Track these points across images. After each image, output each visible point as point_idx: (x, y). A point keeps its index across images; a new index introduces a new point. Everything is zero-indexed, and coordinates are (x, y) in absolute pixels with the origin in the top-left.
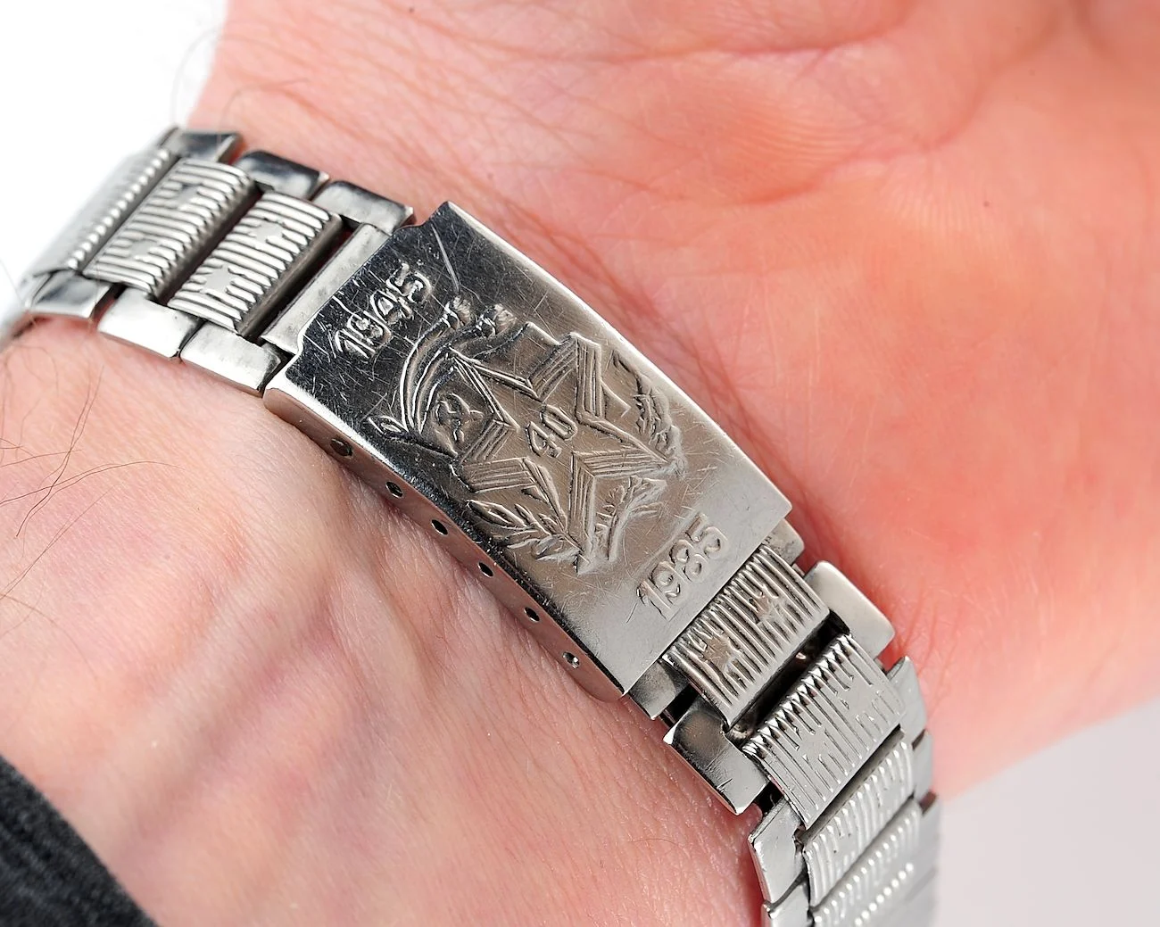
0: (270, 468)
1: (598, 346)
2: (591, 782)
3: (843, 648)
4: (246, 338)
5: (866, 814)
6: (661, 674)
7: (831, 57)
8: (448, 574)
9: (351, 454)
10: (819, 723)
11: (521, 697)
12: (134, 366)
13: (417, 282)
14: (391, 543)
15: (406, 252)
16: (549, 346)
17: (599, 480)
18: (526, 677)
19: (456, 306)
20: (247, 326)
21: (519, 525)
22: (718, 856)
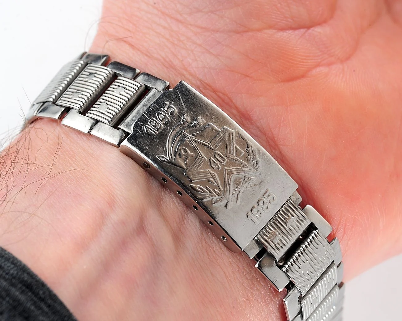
0: (122, 172)
1: (233, 131)
2: (230, 280)
3: (315, 235)
4: (113, 127)
5: (322, 291)
6: (254, 244)
7: (310, 31)
8: (182, 209)
9: (149, 168)
10: (307, 260)
11: (207, 251)
12: (74, 136)
13: (172, 109)
14: (163, 198)
15: (168, 98)
16: (217, 131)
17: (234, 177)
18: (208, 244)
19: (185, 117)
20: (113, 123)
21: (207, 192)
22: (272, 305)
